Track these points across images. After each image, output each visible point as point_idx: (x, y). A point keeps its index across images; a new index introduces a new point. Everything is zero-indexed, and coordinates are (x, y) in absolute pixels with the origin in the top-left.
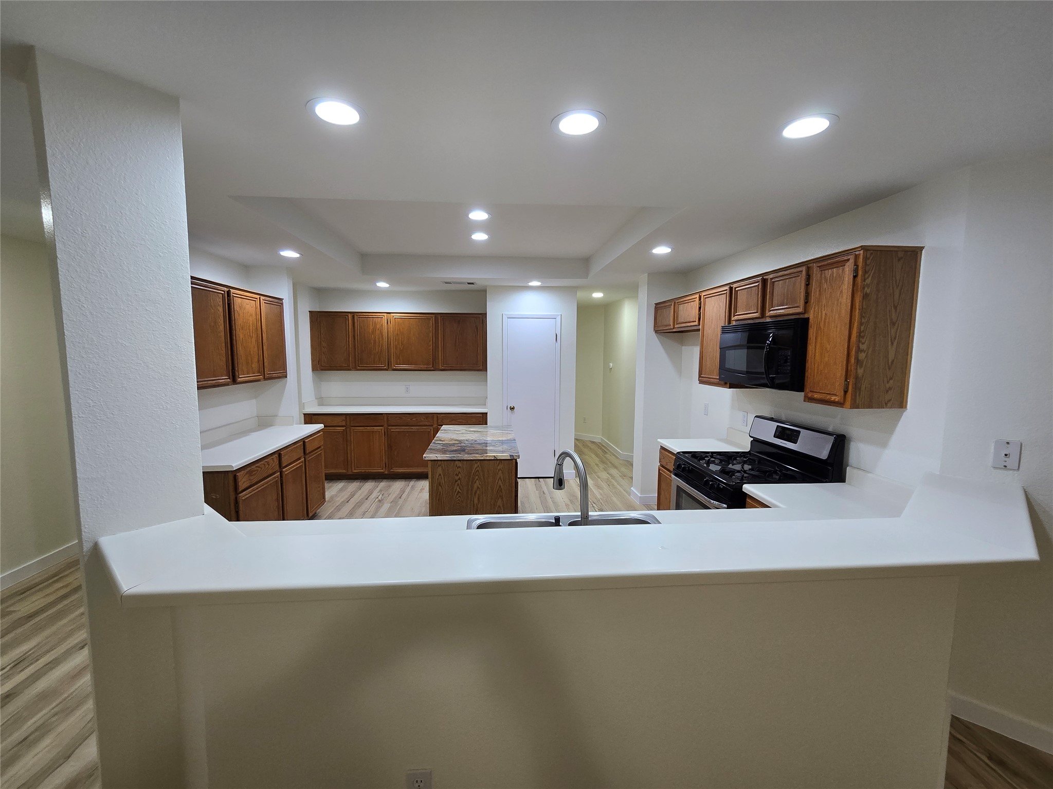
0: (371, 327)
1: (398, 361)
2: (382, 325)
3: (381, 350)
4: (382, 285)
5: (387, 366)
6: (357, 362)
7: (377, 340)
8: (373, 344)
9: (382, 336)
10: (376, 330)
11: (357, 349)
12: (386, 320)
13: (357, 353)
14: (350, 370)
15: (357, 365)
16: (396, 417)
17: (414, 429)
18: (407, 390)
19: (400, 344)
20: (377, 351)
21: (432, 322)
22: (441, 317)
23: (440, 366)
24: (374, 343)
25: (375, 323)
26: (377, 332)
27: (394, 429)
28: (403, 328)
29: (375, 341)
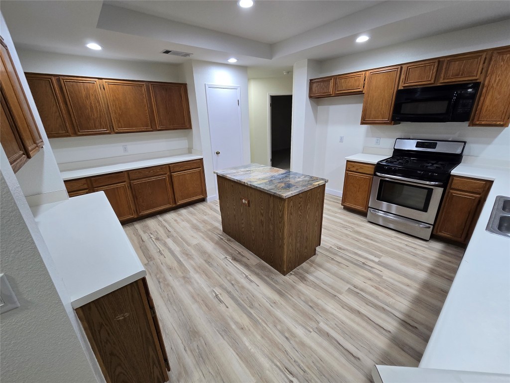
0: (84, 93)
1: (120, 125)
2: (95, 91)
3: (100, 115)
4: (94, 46)
5: (109, 129)
6: (76, 128)
7: (93, 105)
8: (89, 109)
9: (99, 102)
10: (90, 96)
11: (72, 116)
12: (98, 85)
13: (73, 119)
14: (69, 136)
15: (77, 131)
16: (136, 173)
17: (153, 179)
18: (125, 150)
19: (119, 109)
20: (96, 116)
21: (144, 89)
22: (152, 85)
23: (157, 127)
24: (91, 108)
25: (87, 88)
26: (92, 98)
27: (135, 182)
28: (118, 95)
29: (91, 107)
